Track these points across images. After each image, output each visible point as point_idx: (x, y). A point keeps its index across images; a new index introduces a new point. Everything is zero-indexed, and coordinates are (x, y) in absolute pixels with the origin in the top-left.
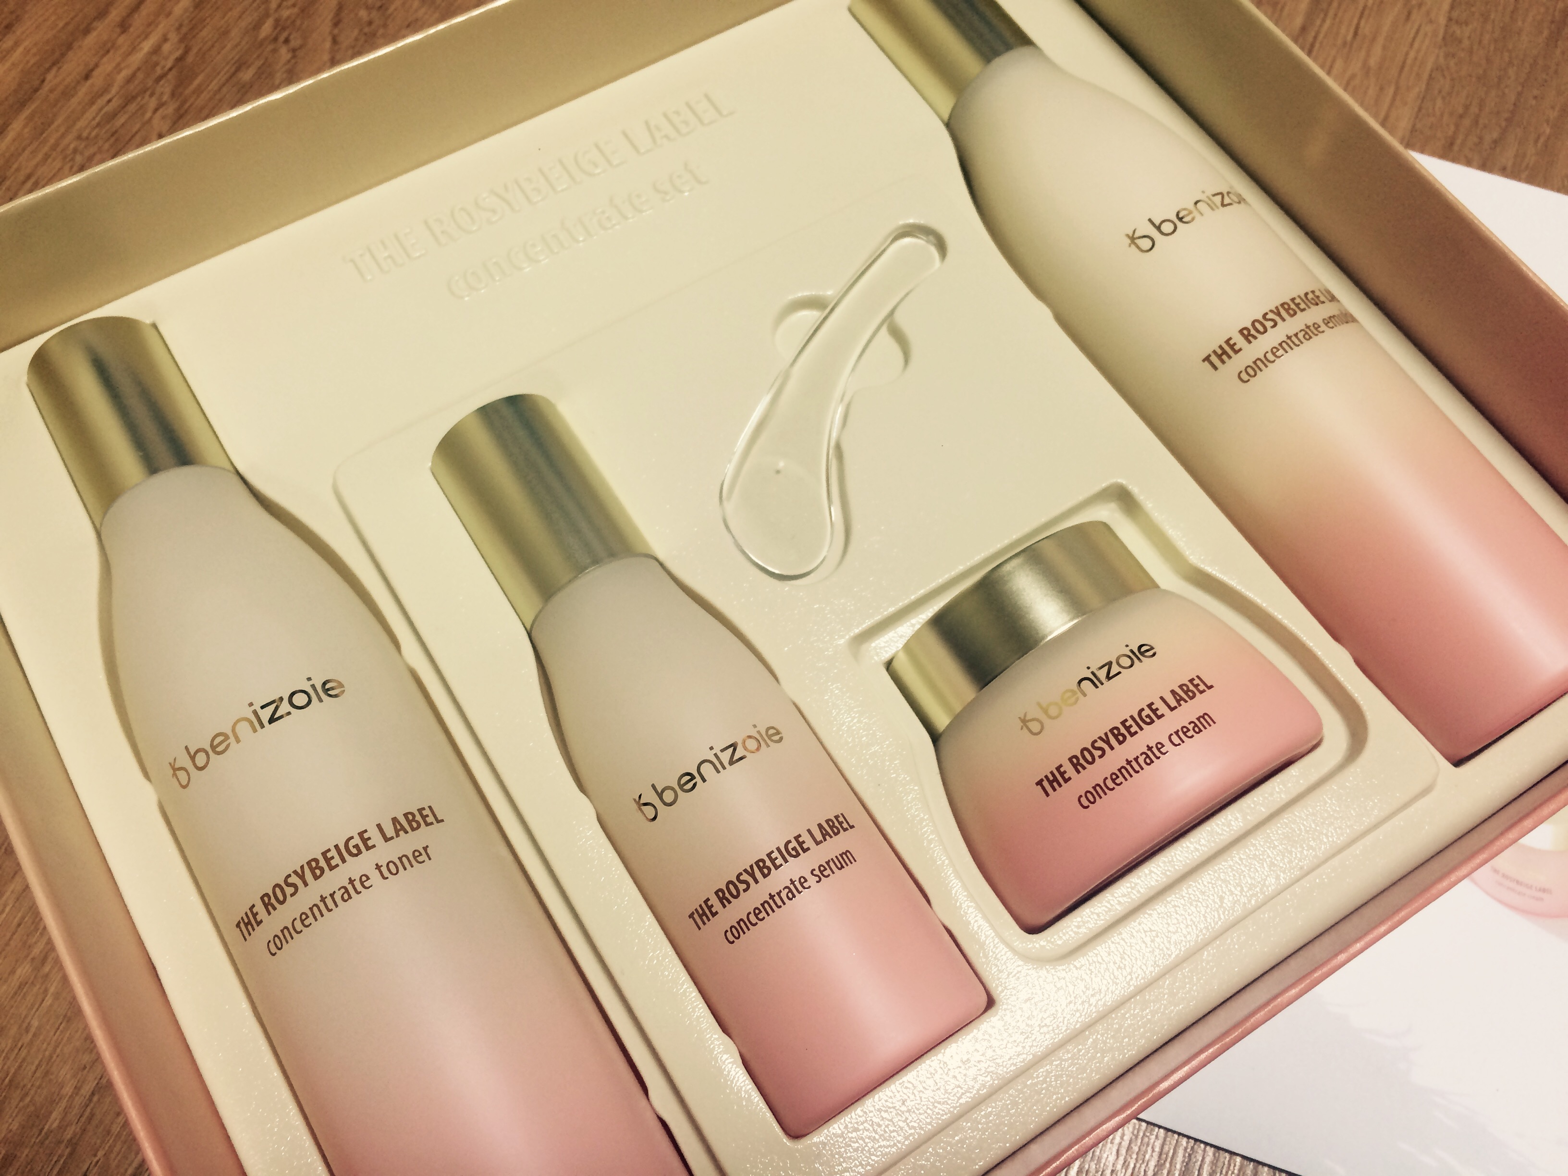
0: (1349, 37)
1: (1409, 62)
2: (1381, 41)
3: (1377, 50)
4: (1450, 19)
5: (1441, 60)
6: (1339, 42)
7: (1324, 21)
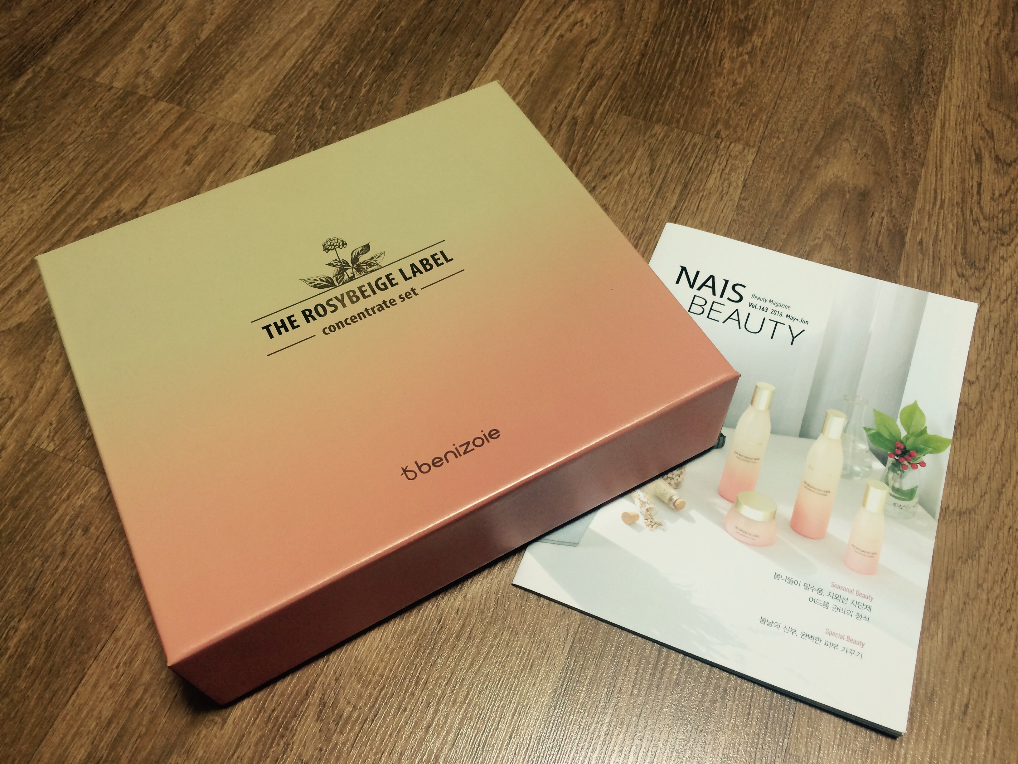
0: (695, 210)
1: (721, 218)
2: (709, 211)
3: (707, 215)
4: (740, 198)
5: (735, 217)
6: (690, 212)
7: (684, 203)
